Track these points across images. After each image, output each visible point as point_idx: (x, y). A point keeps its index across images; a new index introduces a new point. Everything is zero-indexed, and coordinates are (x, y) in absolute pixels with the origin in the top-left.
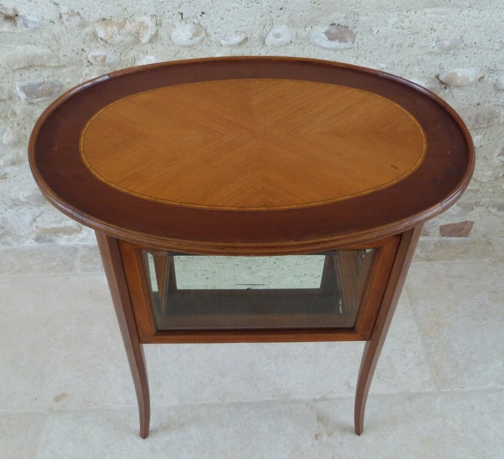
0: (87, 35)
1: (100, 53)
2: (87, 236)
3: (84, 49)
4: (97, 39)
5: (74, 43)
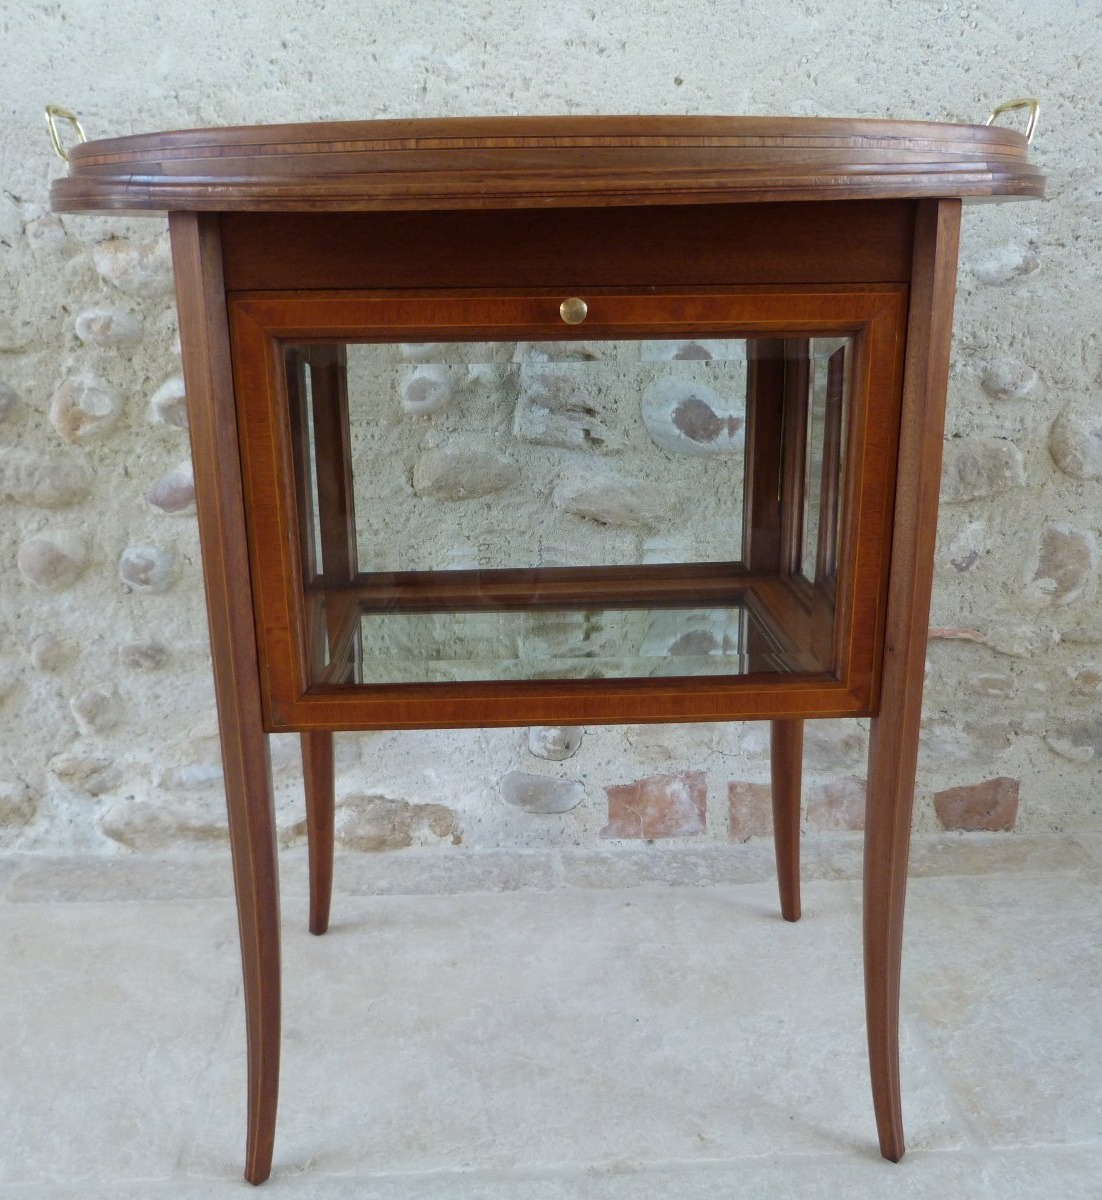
0: (75, 273)
1: (101, 313)
2: (47, 832)
3: (68, 308)
4: (96, 283)
5: (47, 294)
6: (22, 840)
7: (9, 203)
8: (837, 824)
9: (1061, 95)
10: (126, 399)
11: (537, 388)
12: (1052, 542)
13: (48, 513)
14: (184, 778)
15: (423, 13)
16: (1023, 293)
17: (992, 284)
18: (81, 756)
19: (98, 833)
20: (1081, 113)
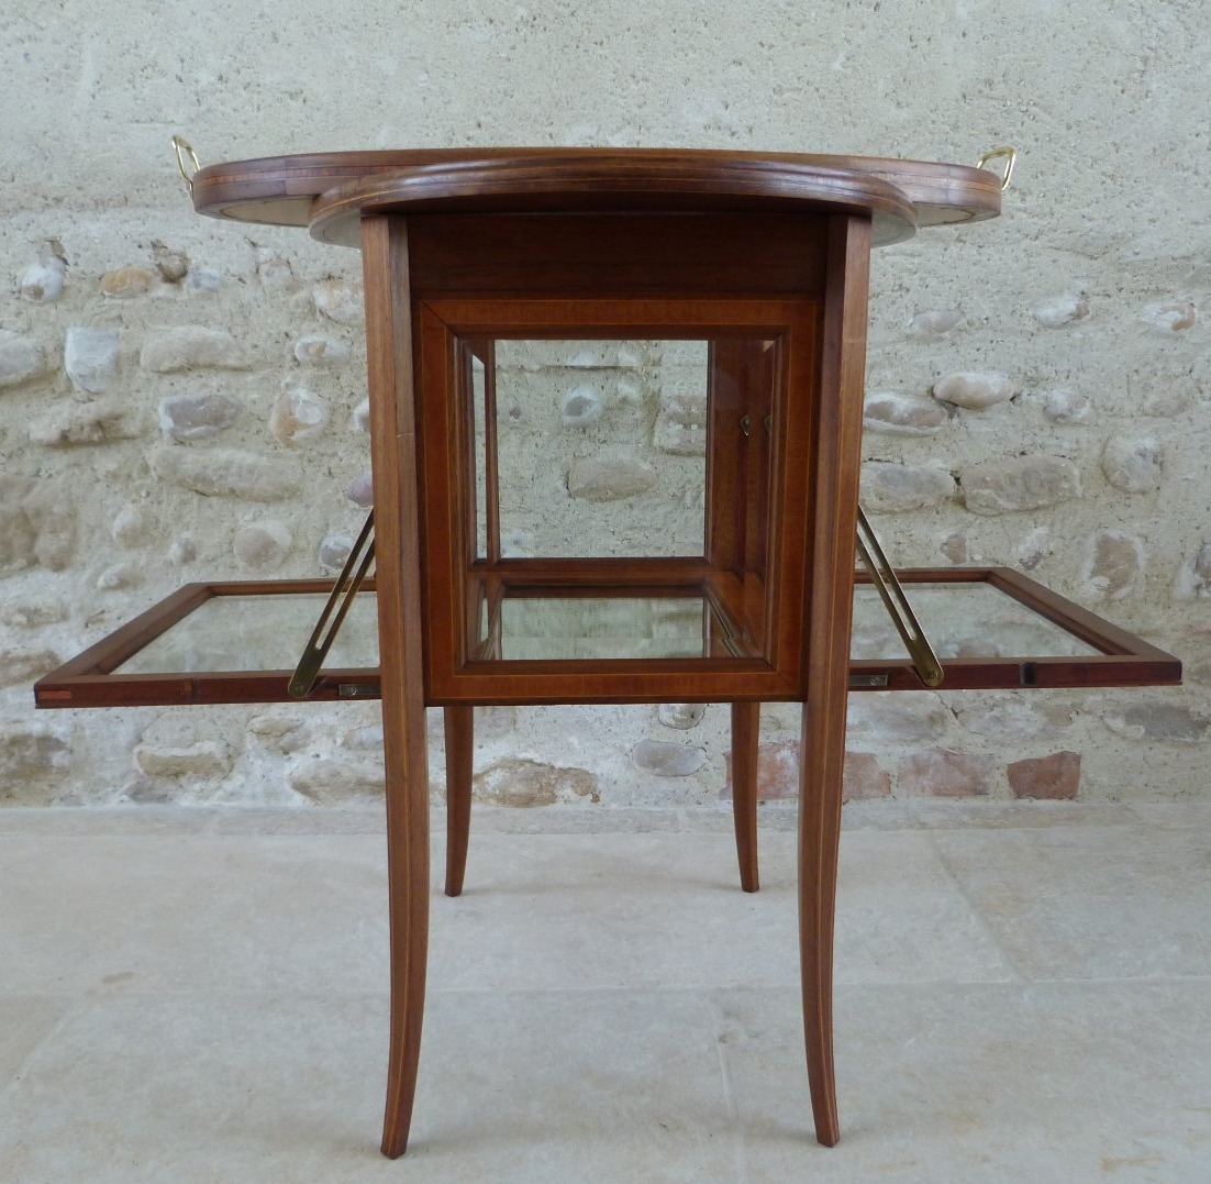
0: (297, 305)
1: (317, 339)
2: (242, 786)
3: (290, 334)
4: (314, 314)
5: (273, 322)
6: (220, 793)
7: (248, 247)
8: (923, 790)
9: (1103, 174)
10: (333, 410)
11: (675, 407)
12: (1106, 546)
13: (263, 506)
14: (364, 738)
15: (591, 102)
16: (1077, 335)
17: (1051, 326)
18: (278, 718)
19: (287, 787)
20: (1120, 188)
